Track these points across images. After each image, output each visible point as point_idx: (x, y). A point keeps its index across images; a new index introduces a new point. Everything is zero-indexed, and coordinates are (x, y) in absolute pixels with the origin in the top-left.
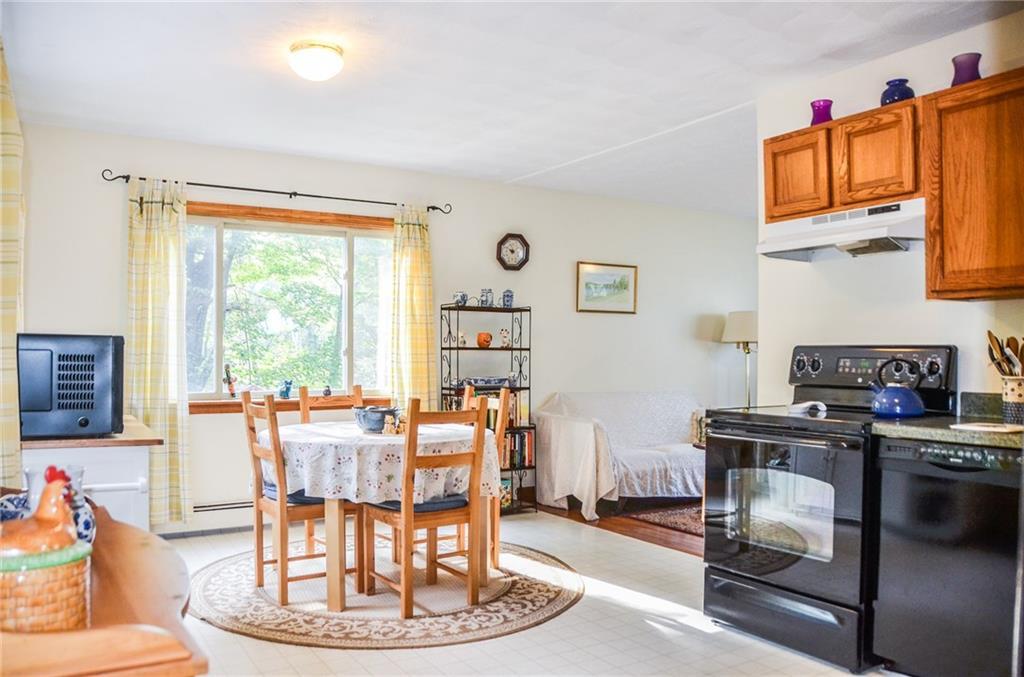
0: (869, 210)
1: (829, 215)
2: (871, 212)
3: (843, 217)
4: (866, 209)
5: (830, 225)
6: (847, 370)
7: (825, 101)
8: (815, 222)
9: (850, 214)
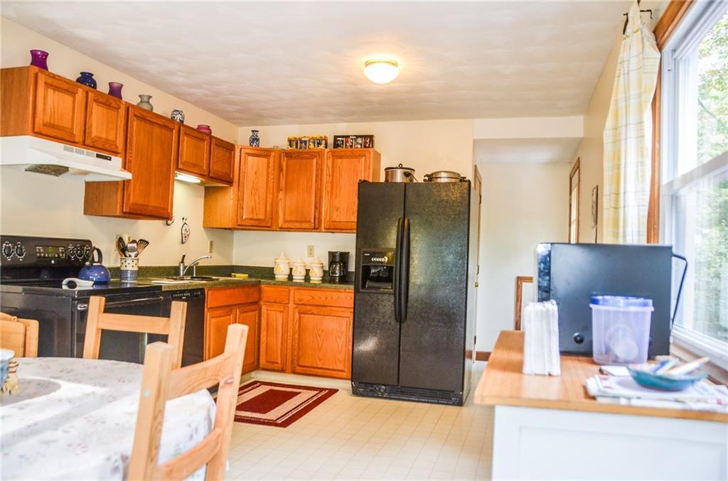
0: (97, 154)
1: (75, 148)
2: (98, 156)
3: (83, 153)
4: (96, 153)
5: (74, 155)
6: (42, 255)
7: (43, 52)
8: (65, 149)
9: (87, 152)
